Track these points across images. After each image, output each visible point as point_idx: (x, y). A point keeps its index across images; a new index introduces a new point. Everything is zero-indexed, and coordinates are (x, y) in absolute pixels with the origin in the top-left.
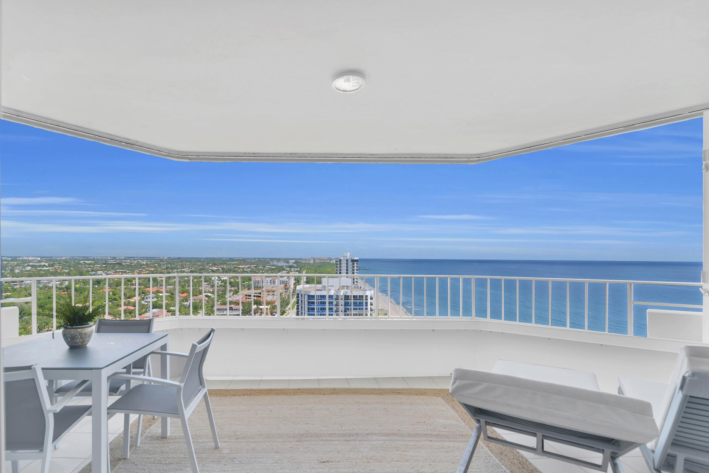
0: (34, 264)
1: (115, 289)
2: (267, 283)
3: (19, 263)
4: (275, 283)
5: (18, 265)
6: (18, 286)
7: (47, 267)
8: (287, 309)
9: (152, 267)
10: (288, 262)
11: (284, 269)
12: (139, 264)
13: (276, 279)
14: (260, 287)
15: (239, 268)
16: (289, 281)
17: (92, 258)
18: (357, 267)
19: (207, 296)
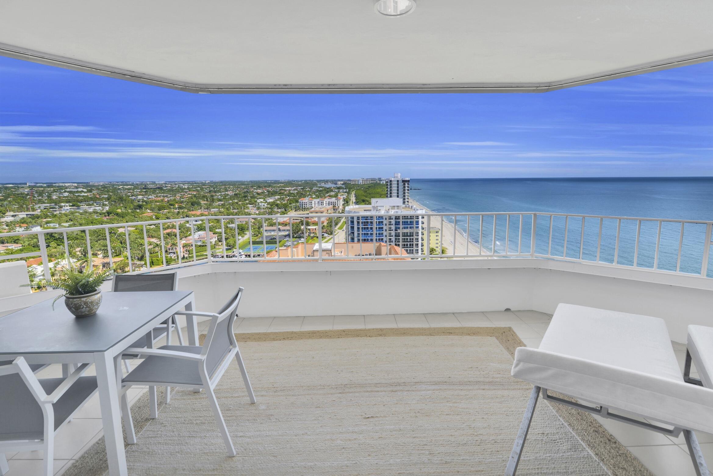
0: (71, 190)
1: (158, 213)
2: (315, 204)
3: (56, 189)
4: (323, 204)
5: (54, 191)
6: (58, 212)
7: (85, 192)
8: (336, 228)
9: (194, 191)
10: (336, 184)
11: (332, 191)
12: (180, 188)
13: (324, 200)
14: (308, 208)
15: (286, 190)
16: (337, 202)
17: (131, 183)
18: (408, 187)
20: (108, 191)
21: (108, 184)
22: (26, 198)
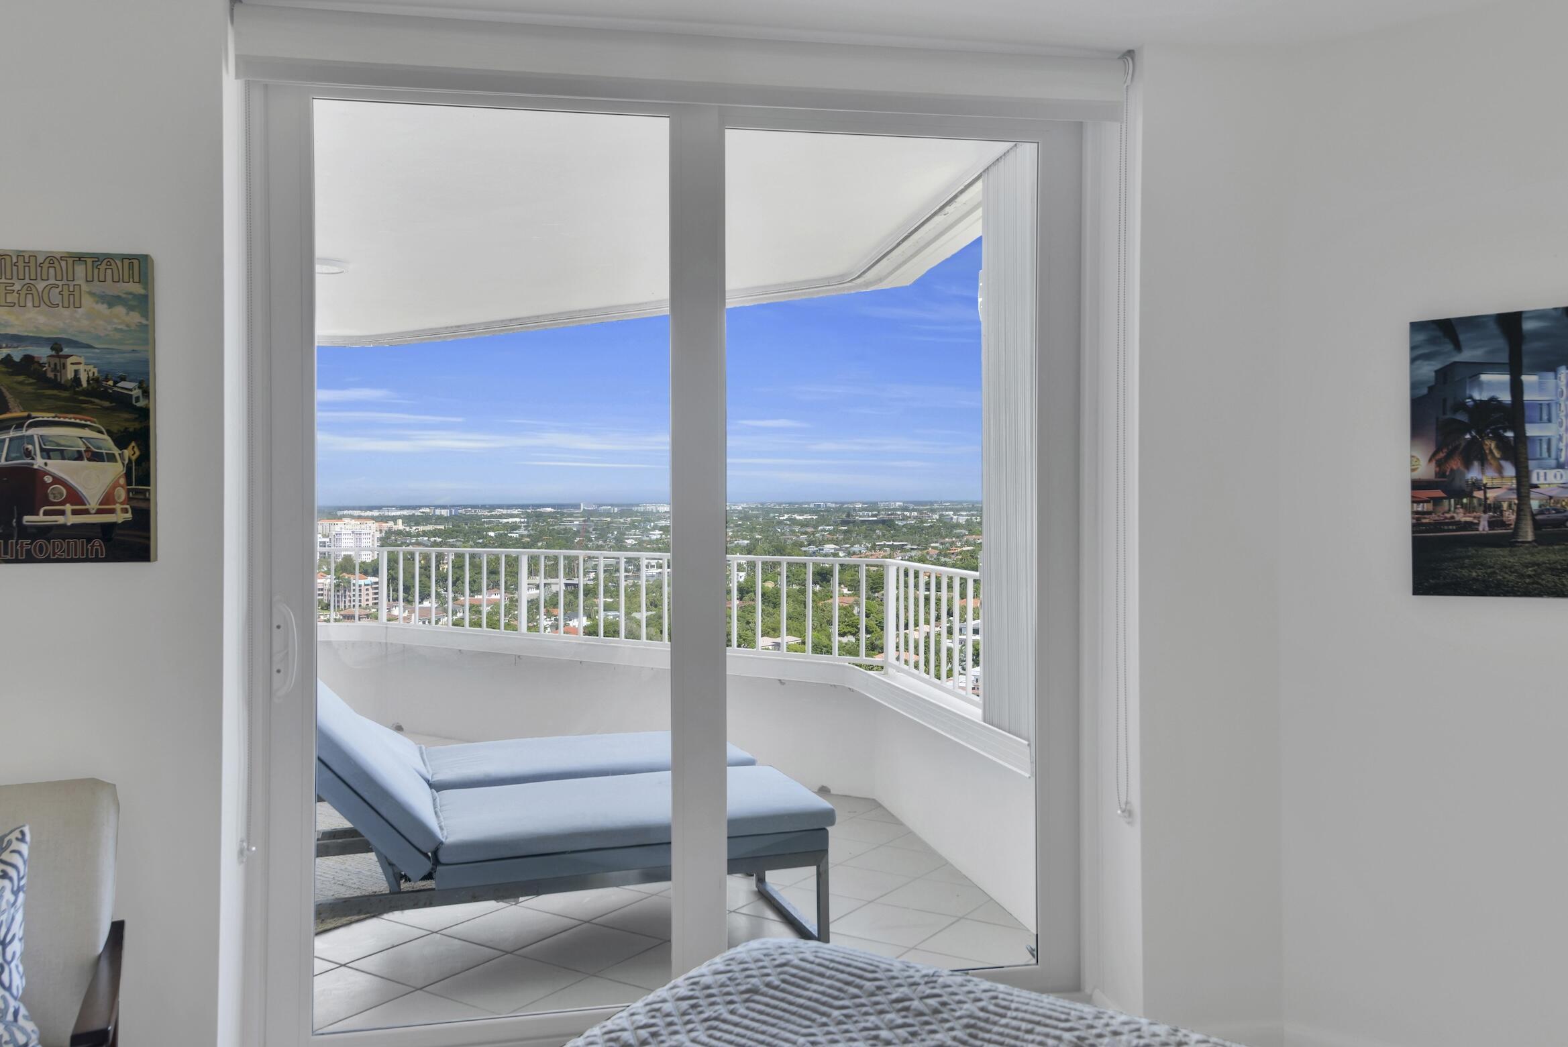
20: (752, 530)
21: (757, 508)
22: (573, 542)
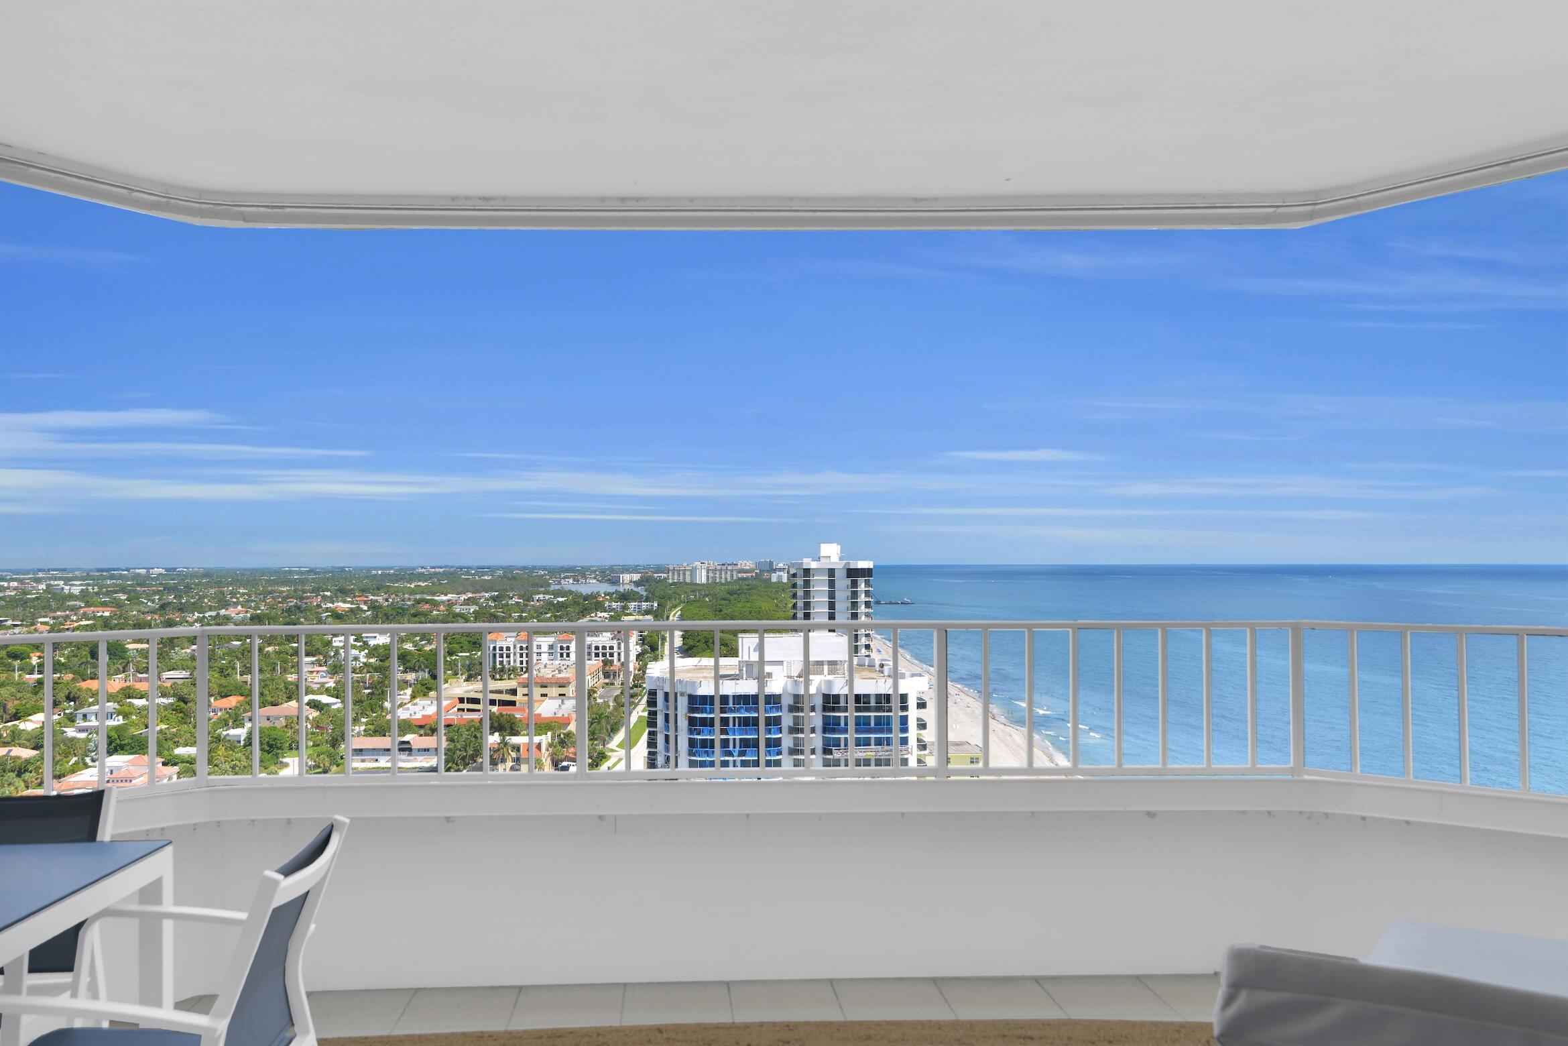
2: (539, 654)
4: (568, 655)
9: (104, 604)
10: (615, 582)
11: (599, 607)
12: (54, 595)
13: (570, 642)
14: (514, 670)
15: (436, 604)
16: (619, 648)
18: (869, 594)
19: (314, 705)
